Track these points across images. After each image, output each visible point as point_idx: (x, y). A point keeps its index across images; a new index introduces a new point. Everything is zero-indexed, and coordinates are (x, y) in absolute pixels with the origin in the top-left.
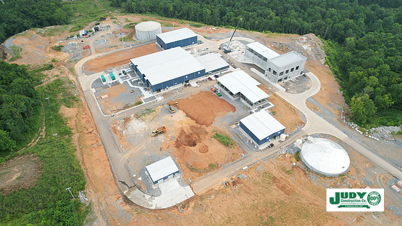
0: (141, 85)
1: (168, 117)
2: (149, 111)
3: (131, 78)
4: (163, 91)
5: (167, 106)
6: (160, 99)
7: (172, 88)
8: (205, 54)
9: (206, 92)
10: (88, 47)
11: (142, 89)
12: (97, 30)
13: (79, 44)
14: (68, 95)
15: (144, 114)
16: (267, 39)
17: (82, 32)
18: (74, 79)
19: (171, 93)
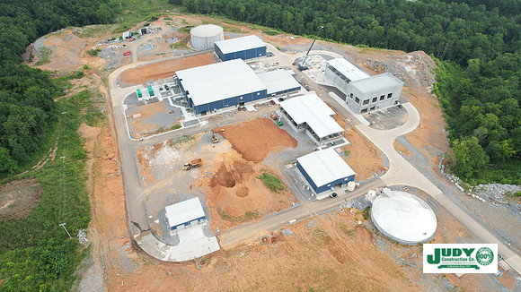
0: (184, 104)
1: (209, 147)
2: (187, 137)
3: (174, 94)
4: (209, 114)
5: (210, 133)
6: (204, 123)
7: (221, 111)
8: (273, 70)
9: (265, 119)
10: (130, 53)
11: (183, 109)
12: (144, 32)
13: (120, 49)
14: (93, 110)
15: (179, 141)
16: (358, 55)
17: (127, 34)
18: (105, 92)
19: (219, 117)
